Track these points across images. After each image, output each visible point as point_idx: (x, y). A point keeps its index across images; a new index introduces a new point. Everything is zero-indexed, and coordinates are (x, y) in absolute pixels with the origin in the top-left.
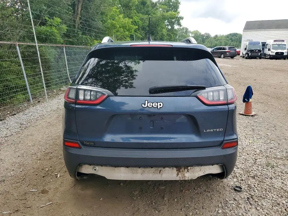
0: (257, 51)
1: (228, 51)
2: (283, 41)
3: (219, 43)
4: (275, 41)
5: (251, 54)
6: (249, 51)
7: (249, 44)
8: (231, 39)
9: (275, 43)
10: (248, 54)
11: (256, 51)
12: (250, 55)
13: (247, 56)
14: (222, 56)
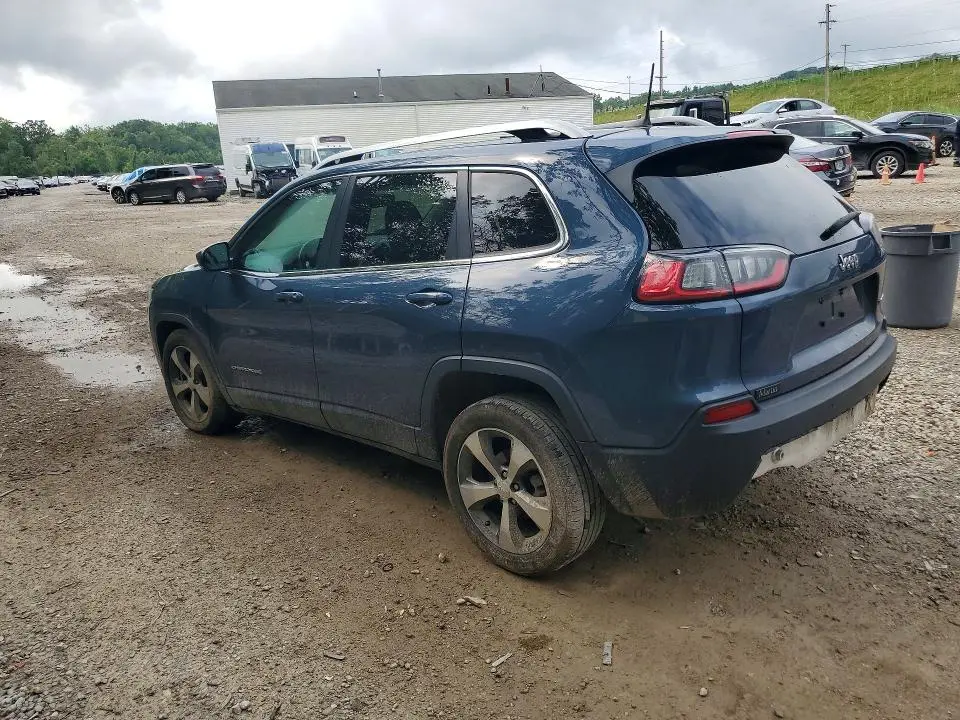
0: (284, 172)
1: (195, 177)
2: (343, 139)
3: (92, 156)
4: (323, 140)
5: (270, 183)
6: (263, 172)
7: (255, 152)
8: (132, 140)
9: (324, 146)
10: (262, 184)
11: (280, 171)
12: (267, 183)
13: (258, 188)
14: (181, 196)
